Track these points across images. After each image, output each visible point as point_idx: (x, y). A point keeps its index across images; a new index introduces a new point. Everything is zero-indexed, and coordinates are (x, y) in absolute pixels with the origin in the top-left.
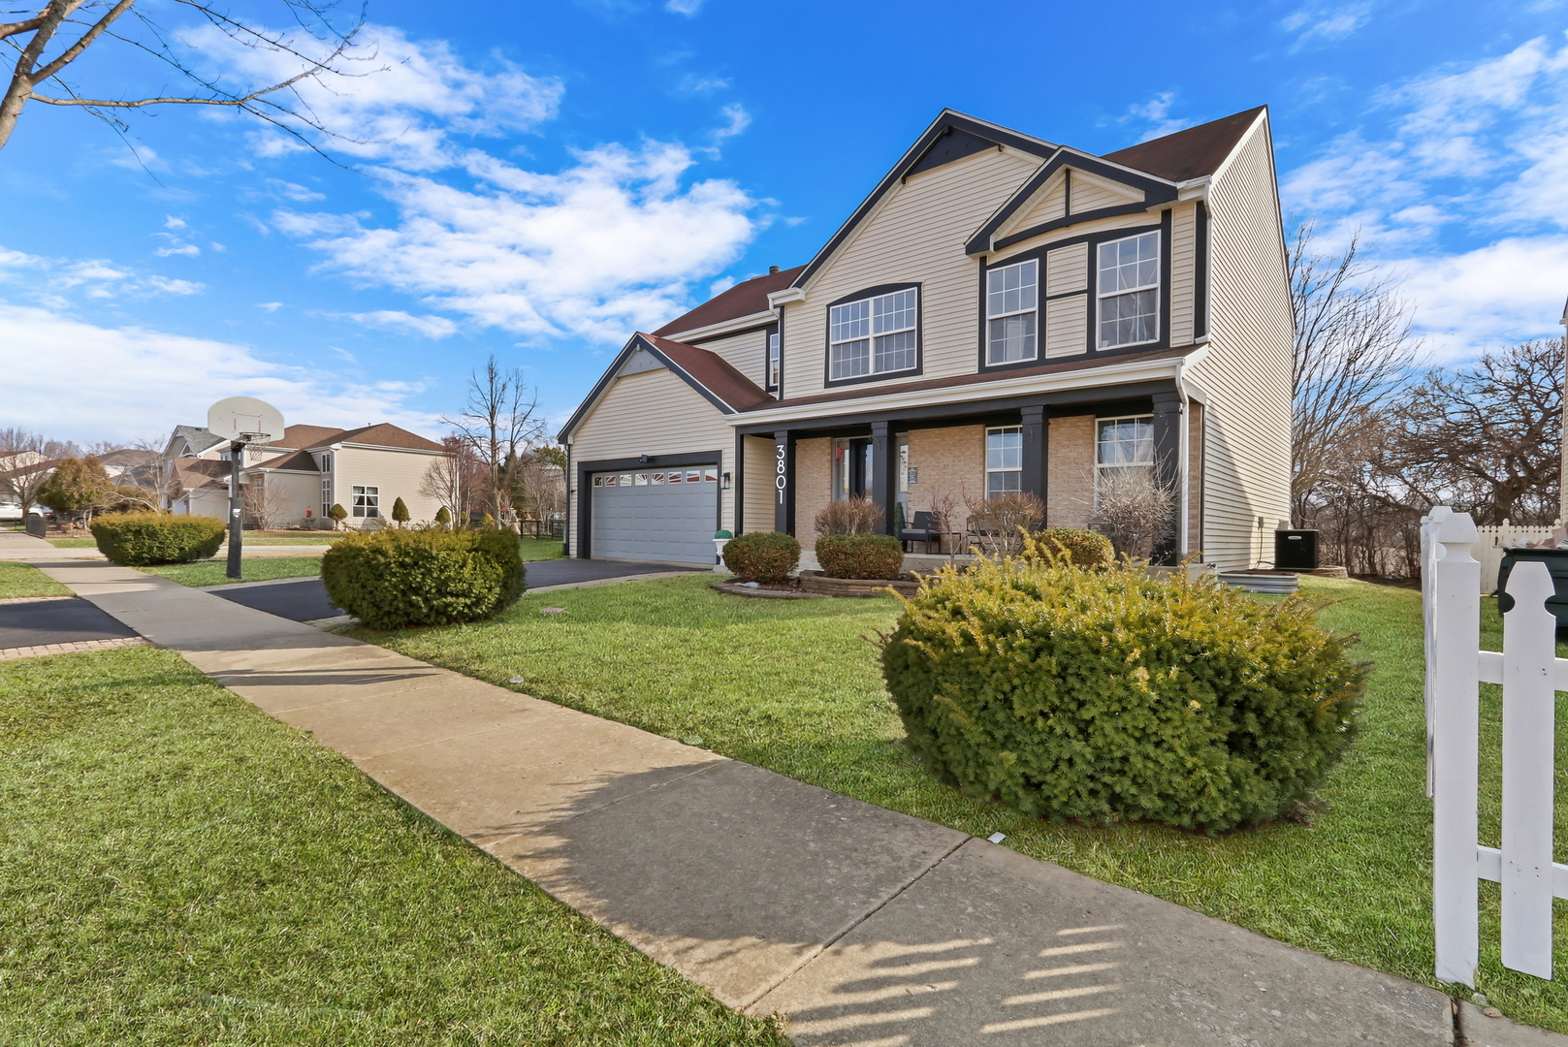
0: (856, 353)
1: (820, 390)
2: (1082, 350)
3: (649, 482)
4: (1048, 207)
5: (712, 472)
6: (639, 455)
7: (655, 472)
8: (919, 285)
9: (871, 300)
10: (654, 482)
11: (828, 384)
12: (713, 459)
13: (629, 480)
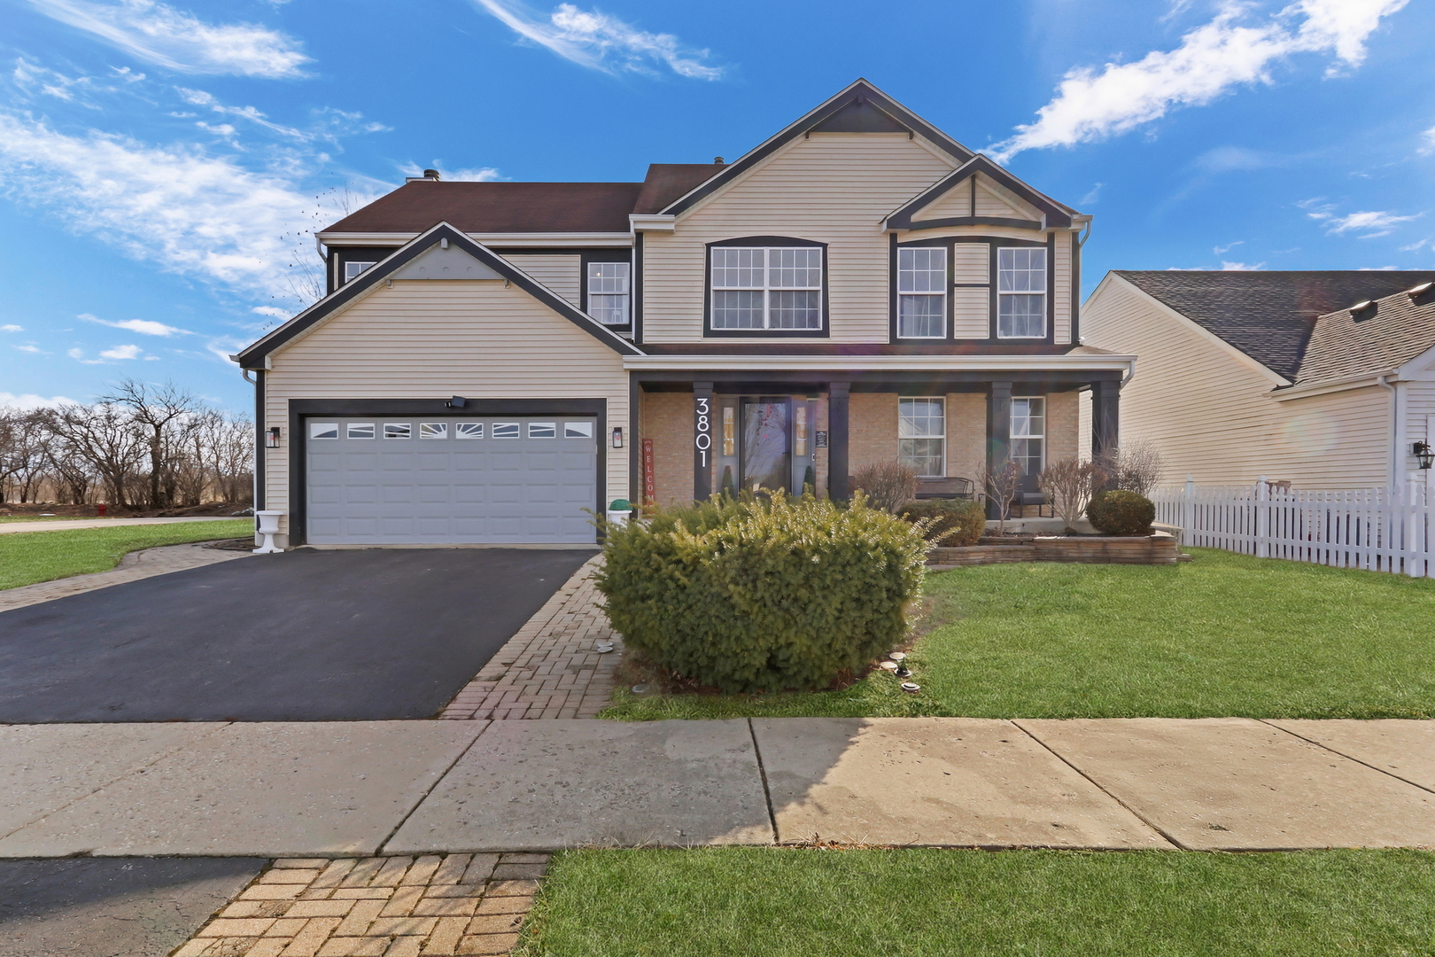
0: (745, 304)
1: (698, 338)
2: (985, 336)
3: (451, 434)
4: (954, 205)
5: (586, 427)
6: (449, 395)
7: (463, 422)
8: (825, 246)
9: (767, 250)
10: (460, 435)
11: (708, 333)
12: (593, 409)
13: (408, 431)
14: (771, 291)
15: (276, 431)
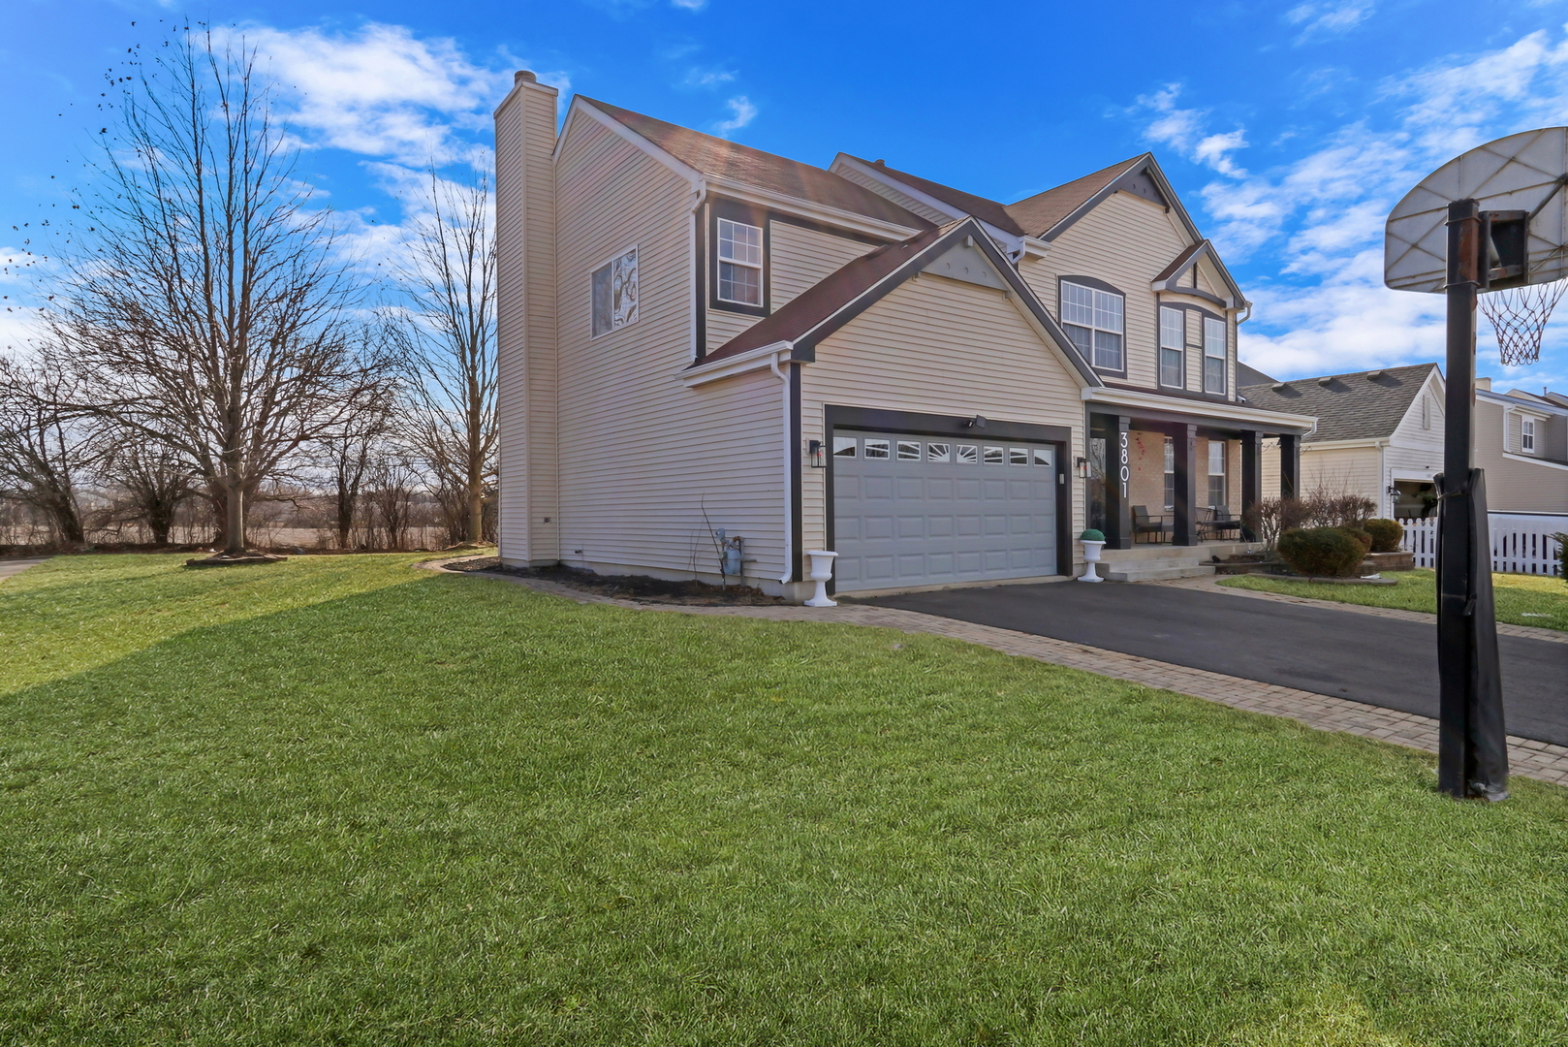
2: (1200, 389)
3: (953, 457)
4: (1185, 277)
7: (962, 444)
8: (1124, 295)
9: (1093, 291)
10: (959, 459)
13: (916, 452)
14: (1096, 330)
15: (814, 445)
